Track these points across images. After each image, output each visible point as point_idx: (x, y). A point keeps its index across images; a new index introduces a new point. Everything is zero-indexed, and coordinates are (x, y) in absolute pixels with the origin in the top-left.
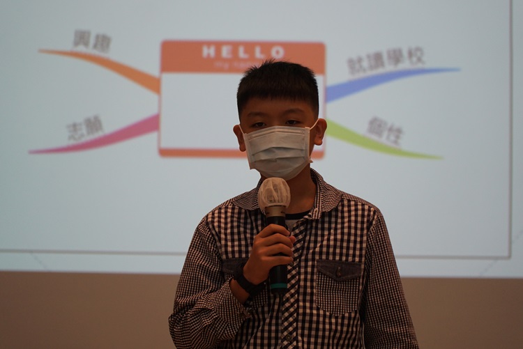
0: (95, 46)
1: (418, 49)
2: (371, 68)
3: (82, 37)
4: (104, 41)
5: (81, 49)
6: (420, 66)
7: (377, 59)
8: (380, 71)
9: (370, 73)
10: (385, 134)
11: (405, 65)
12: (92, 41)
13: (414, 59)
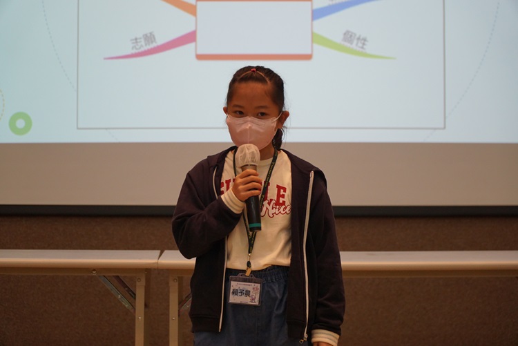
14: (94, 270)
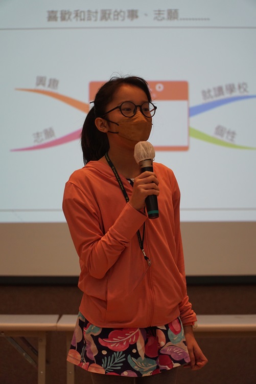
0: (49, 86)
1: (245, 84)
2: (216, 96)
3: (41, 81)
4: (54, 83)
5: (41, 87)
6: (245, 94)
7: (220, 90)
8: (221, 97)
9: (215, 99)
10: (225, 135)
11: (237, 93)
12: (47, 83)
13: (242, 90)
14: (3, 332)
